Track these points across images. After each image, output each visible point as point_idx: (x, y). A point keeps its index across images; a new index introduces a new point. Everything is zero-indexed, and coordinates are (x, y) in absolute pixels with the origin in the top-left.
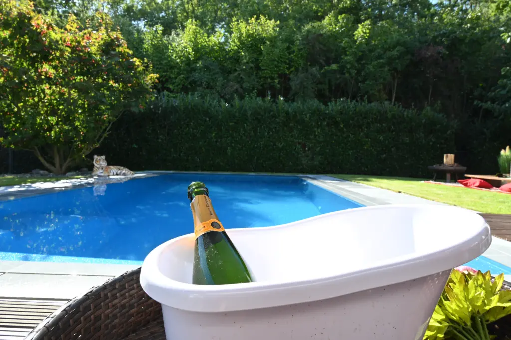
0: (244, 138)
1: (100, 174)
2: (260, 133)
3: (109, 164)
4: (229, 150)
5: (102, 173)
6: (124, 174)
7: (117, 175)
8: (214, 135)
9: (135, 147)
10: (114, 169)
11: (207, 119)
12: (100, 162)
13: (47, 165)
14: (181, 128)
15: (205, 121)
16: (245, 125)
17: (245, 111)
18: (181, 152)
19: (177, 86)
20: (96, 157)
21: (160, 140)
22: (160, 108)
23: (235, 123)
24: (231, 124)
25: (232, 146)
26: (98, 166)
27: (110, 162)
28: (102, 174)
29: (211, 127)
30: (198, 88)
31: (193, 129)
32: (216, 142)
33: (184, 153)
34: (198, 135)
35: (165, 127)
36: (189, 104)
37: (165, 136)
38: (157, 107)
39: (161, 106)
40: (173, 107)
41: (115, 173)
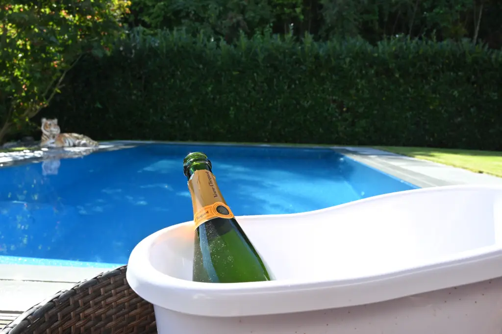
0: (253, 93)
1: (50, 145)
2: (277, 86)
3: (63, 131)
4: (232, 112)
5: (53, 143)
6: (85, 145)
7: (75, 146)
8: (210, 89)
9: (99, 106)
11: (201, 66)
12: (50, 127)
14: (163, 79)
15: (198, 68)
16: (255, 74)
17: (256, 54)
18: (164, 114)
19: (156, 18)
20: (44, 120)
21: (133, 97)
22: (133, 51)
23: (240, 71)
24: (234, 73)
25: (236, 105)
26: (47, 133)
27: (66, 128)
28: (54, 145)
29: (207, 78)
30: (183, 21)
31: (181, 81)
32: (214, 99)
33: (168, 116)
34: (188, 90)
35: (140, 78)
36: (175, 45)
37: (141, 91)
38: (128, 49)
39: (135, 47)
40: (151, 49)
41: (72, 144)
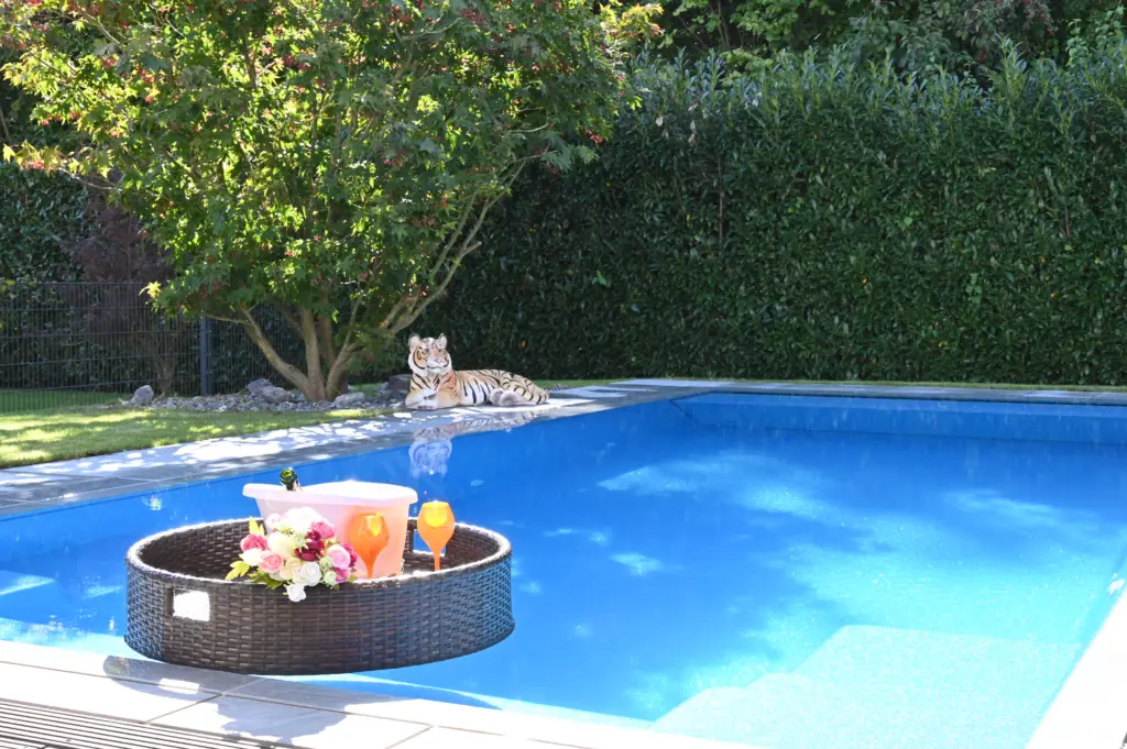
0: (1043, 228)
1: (423, 403)
2: (1118, 204)
3: (459, 365)
4: (973, 287)
5: (431, 397)
6: (511, 402)
7: (487, 403)
8: (908, 221)
9: (603, 281)
10: (478, 382)
11: (881, 156)
13: (281, 366)
14: (774, 197)
15: (873, 164)
16: (1047, 171)
17: (1048, 109)
18: (778, 297)
19: (779, 15)
20: (415, 341)
21: (693, 253)
22: (693, 126)
23: (1000, 166)
24: (983, 172)
25: (990, 268)
28: (433, 404)
29: (898, 192)
31: (824, 202)
32: (921, 250)
33: (789, 303)
34: (846, 225)
35: (714, 198)
36: (806, 100)
37: (715, 234)
38: (680, 120)
39: (698, 114)
40: (742, 115)
41: (480, 399)
